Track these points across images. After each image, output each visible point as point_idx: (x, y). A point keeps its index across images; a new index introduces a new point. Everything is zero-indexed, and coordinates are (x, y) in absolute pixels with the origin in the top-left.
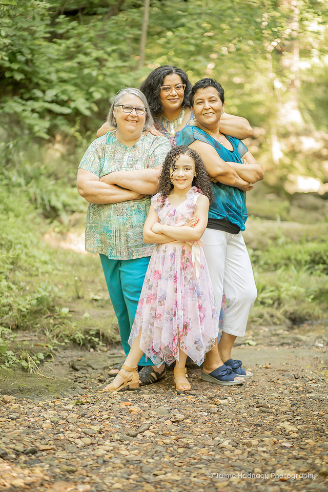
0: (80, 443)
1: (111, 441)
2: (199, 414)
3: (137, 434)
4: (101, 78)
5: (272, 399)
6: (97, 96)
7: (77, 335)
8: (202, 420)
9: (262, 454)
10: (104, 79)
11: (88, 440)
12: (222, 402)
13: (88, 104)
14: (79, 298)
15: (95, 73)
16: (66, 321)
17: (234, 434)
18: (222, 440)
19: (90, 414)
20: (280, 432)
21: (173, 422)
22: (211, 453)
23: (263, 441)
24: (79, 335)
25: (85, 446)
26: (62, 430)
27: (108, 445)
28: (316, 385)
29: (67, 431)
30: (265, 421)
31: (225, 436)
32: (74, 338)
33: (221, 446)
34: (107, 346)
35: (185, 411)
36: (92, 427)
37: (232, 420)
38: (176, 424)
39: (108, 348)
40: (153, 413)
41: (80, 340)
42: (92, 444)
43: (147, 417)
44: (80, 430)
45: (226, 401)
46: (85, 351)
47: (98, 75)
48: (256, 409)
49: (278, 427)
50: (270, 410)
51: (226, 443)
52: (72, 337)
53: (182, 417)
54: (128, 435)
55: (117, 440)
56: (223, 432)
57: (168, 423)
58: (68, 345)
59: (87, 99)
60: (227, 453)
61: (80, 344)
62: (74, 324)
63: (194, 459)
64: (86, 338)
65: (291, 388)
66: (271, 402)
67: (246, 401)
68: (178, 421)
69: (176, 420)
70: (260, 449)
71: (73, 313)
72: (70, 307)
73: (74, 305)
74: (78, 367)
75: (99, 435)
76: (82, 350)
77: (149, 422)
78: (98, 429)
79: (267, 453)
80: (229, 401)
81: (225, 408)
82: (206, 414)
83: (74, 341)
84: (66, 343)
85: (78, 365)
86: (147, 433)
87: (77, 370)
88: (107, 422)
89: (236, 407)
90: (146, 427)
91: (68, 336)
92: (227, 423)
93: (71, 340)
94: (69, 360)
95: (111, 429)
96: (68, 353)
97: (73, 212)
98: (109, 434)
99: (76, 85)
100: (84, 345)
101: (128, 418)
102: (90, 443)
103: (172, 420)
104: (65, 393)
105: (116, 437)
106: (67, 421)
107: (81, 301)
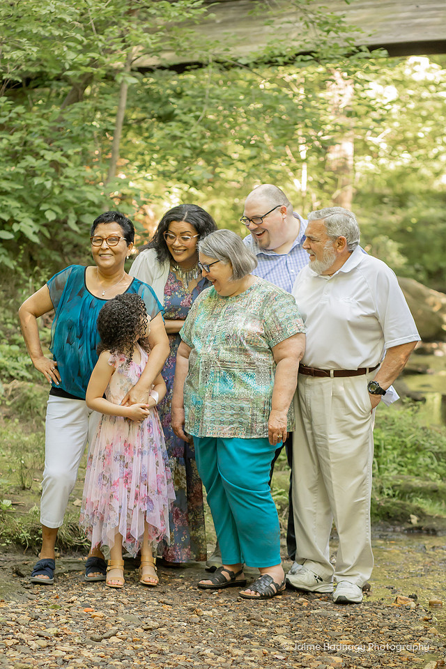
0: (34, 645)
1: (72, 644)
2: (176, 623)
3: (102, 639)
4: (57, 191)
5: (268, 614)
6: (51, 216)
7: (22, 535)
8: (179, 629)
9: (249, 663)
10: (61, 193)
11: (43, 643)
12: (205, 613)
13: (36, 228)
14: (24, 488)
15: (48, 185)
16: (7, 516)
17: (218, 644)
18: (203, 649)
19: (43, 618)
20: (273, 645)
21: (145, 630)
22: (189, 659)
23: (251, 651)
24: (25, 534)
25: (40, 649)
26: (11, 631)
27: (67, 647)
28: (325, 603)
29: (17, 632)
30: (256, 634)
31: (208, 645)
32: (18, 538)
33: (201, 653)
34: (59, 551)
35: (159, 620)
36: (46, 630)
37: (216, 631)
38: (148, 632)
39: (62, 554)
40: (121, 619)
41: (25, 541)
42: (48, 646)
43: (113, 623)
44: (33, 632)
45: (211, 613)
46: (31, 556)
47: (53, 188)
48: (247, 622)
49: (271, 640)
50: (263, 624)
51: (208, 651)
52: (15, 538)
53: (156, 624)
54: (92, 638)
55: (78, 644)
56: (205, 642)
57: (140, 630)
58: (10, 547)
59: (36, 221)
60: (208, 661)
61: (25, 546)
62: (18, 520)
63: (169, 664)
64: (34, 539)
65: (293, 604)
66: (266, 616)
67: (235, 614)
68: (150, 629)
69: (149, 627)
70: (247, 658)
71: (17, 507)
72: (12, 499)
73: (17, 497)
74: (24, 573)
75: (56, 638)
76: (27, 554)
77: (116, 628)
78: (55, 632)
79: (255, 662)
80: (214, 612)
81: (208, 619)
82: (185, 624)
83: (18, 541)
84: (7, 543)
85: (24, 570)
86: (114, 639)
87: (22, 576)
88: (66, 626)
89: (223, 619)
90: (112, 632)
91: (10, 536)
92: (210, 633)
93: (13, 540)
94: (12, 564)
95: (70, 632)
96: (10, 556)
97: (12, 378)
98: (69, 637)
99: (20, 199)
100: (30, 547)
101: (91, 623)
102: (46, 645)
103: (145, 627)
104: (11, 598)
105: (77, 640)
106: (17, 623)
107: (28, 492)
